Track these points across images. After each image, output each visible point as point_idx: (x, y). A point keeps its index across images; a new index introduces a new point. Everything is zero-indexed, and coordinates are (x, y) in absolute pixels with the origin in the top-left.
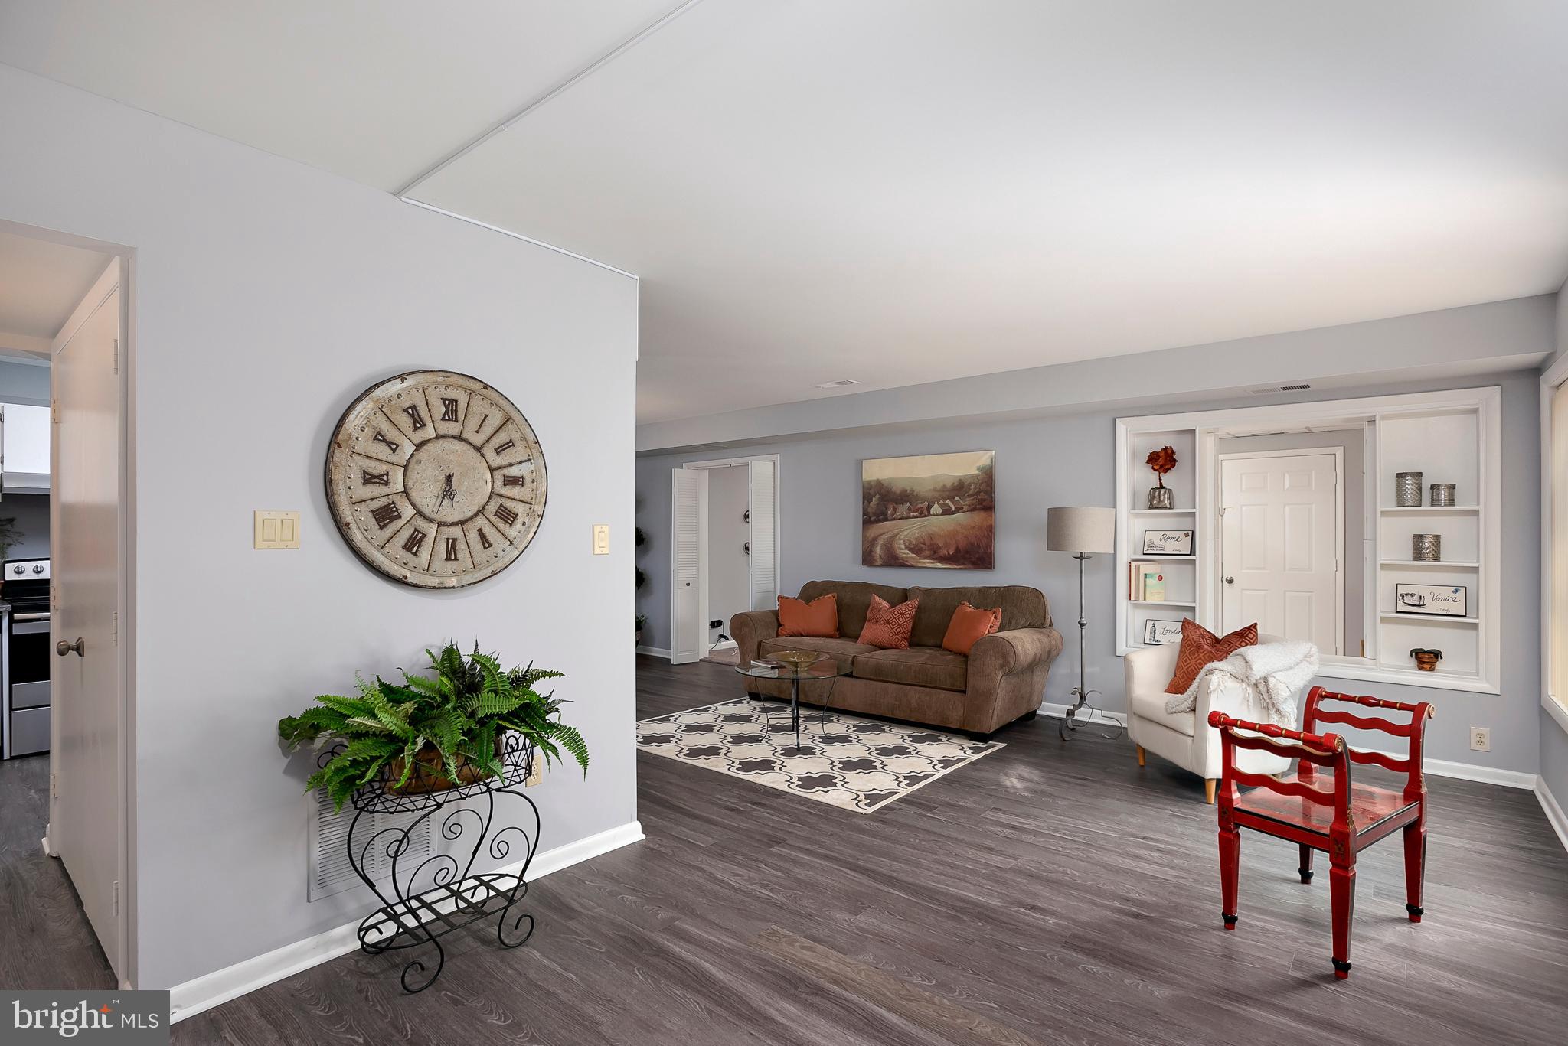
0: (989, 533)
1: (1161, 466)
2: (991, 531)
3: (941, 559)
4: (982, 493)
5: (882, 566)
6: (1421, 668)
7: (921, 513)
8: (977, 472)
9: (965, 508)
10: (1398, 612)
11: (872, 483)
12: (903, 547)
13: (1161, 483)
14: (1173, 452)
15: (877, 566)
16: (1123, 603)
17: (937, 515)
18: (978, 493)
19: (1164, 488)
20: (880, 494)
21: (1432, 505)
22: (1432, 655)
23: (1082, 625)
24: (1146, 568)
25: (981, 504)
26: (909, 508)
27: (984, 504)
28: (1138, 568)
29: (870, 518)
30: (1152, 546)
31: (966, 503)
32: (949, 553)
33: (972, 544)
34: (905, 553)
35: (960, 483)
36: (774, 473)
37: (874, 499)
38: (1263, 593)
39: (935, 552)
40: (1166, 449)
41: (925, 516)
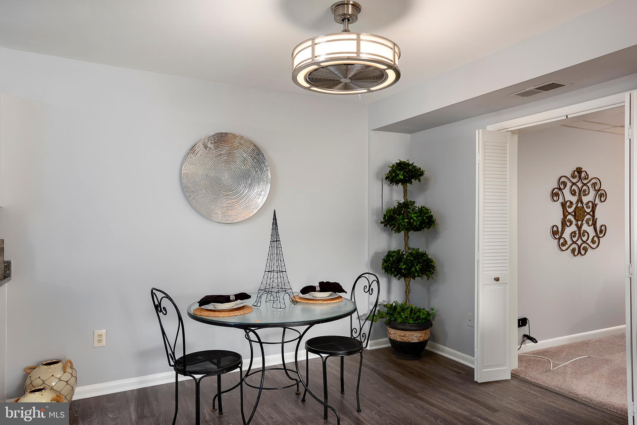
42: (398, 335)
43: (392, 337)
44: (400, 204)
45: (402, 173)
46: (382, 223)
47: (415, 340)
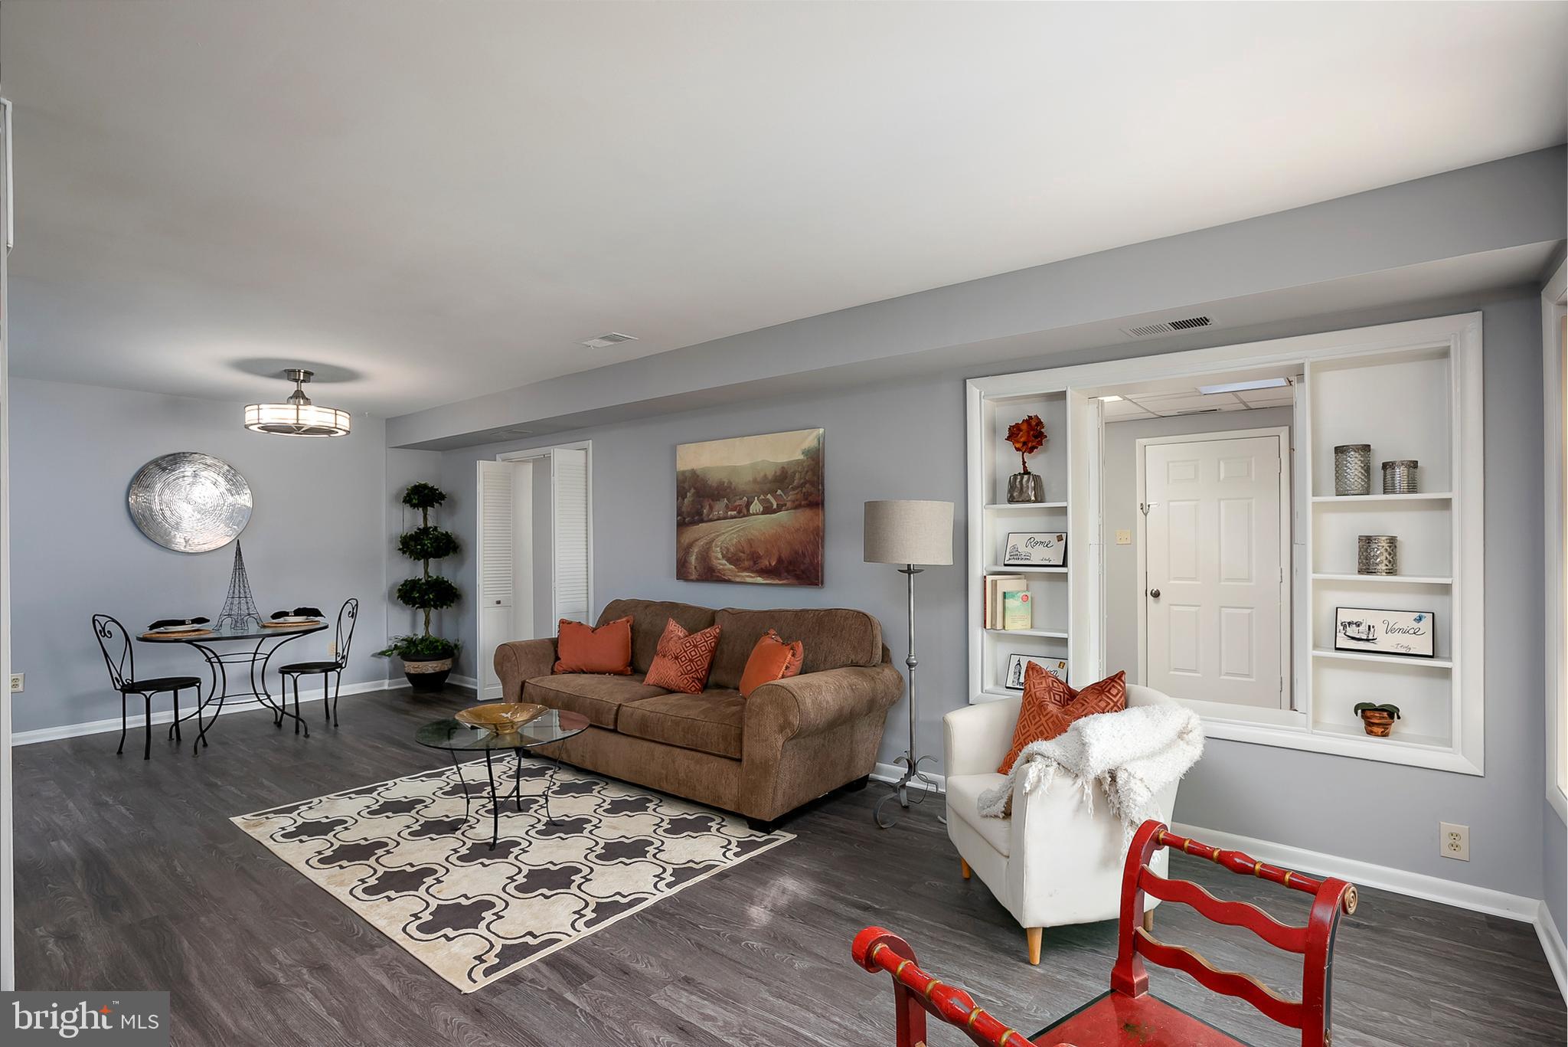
0: (817, 537)
1: (1025, 444)
2: (818, 535)
3: (765, 572)
4: (807, 486)
5: (697, 580)
6: (1370, 733)
7: (739, 512)
8: (801, 457)
9: (789, 504)
10: (1337, 649)
11: (687, 474)
12: (720, 556)
13: (1025, 467)
14: (1039, 423)
15: (692, 581)
16: (976, 634)
17: (757, 514)
18: (802, 485)
19: (1029, 473)
20: (695, 488)
21: (1385, 493)
22: (1385, 714)
23: (910, 665)
24: (1006, 584)
25: (806, 499)
26: (727, 506)
27: (810, 498)
28: (994, 584)
29: (685, 518)
30: (1015, 554)
31: (790, 497)
32: (770, 564)
33: (797, 553)
34: (722, 564)
35: (783, 472)
36: (586, 463)
37: (688, 494)
38: (1193, 609)
39: (755, 563)
40: (1029, 420)
41: (744, 516)
42: (413, 667)
43: (407, 670)
44: (419, 529)
45: (416, 497)
46: (400, 549)
47: (431, 671)
